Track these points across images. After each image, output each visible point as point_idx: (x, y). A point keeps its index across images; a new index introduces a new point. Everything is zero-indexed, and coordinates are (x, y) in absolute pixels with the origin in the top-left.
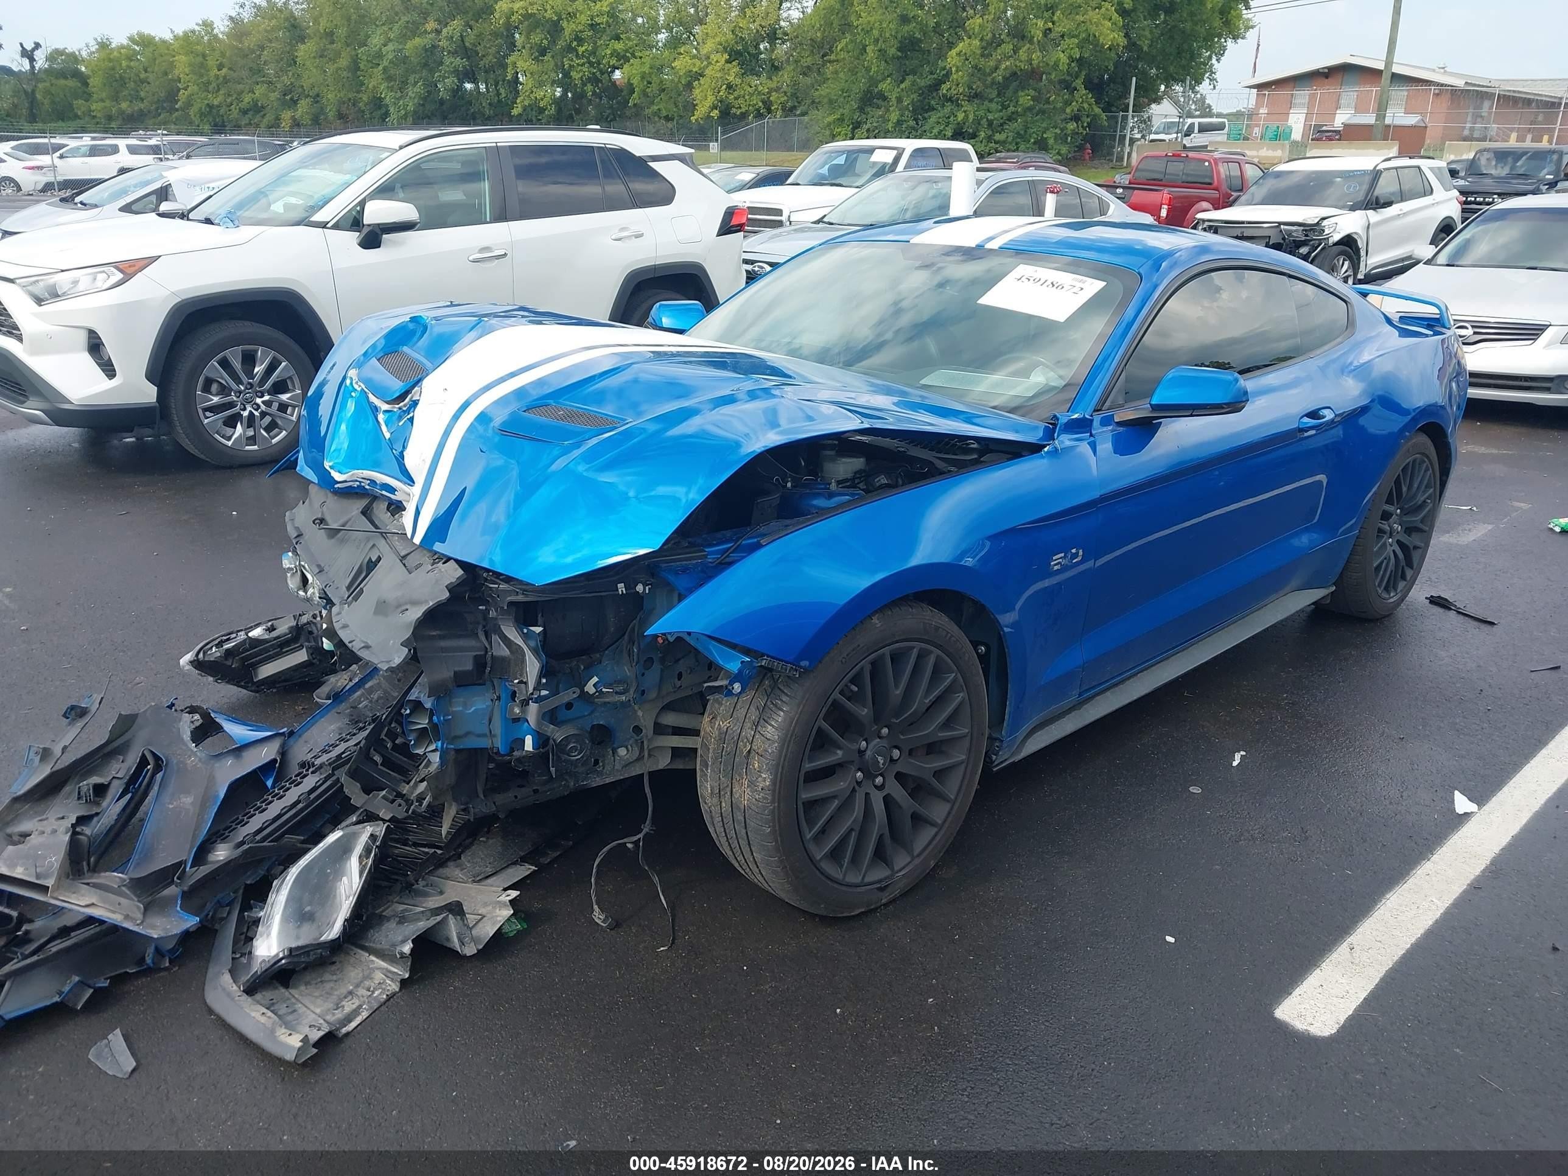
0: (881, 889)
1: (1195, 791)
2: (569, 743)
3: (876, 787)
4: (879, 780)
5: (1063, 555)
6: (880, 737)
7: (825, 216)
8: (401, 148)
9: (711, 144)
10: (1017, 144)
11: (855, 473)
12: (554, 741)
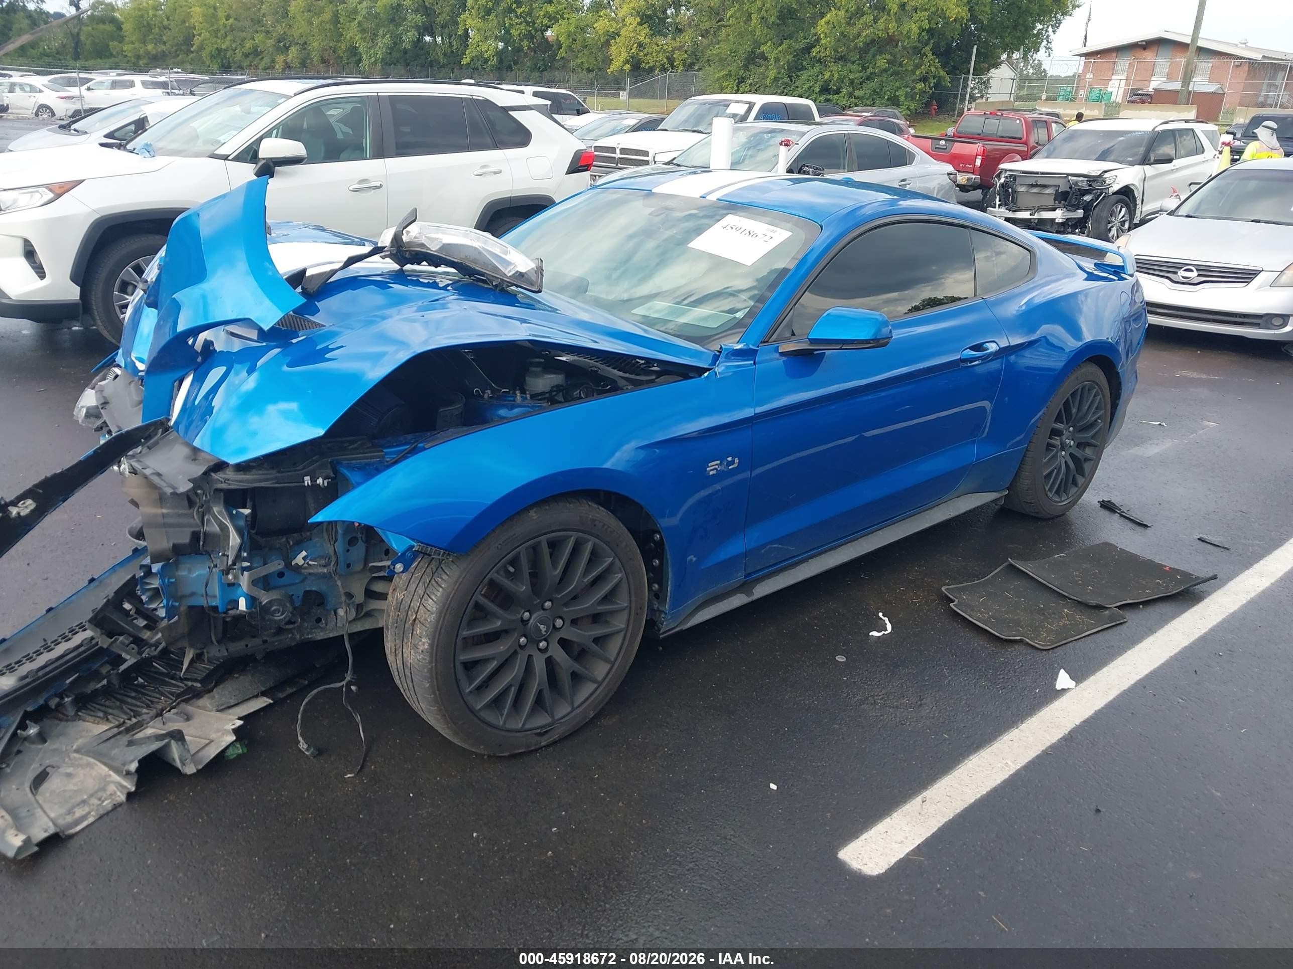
0: (540, 735)
1: (839, 660)
2: (272, 606)
3: (540, 650)
4: (543, 644)
5: (718, 462)
6: (544, 609)
7: (675, 158)
8: (295, 95)
9: (621, 93)
10: (873, 99)
11: (552, 387)
12: (261, 603)
